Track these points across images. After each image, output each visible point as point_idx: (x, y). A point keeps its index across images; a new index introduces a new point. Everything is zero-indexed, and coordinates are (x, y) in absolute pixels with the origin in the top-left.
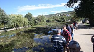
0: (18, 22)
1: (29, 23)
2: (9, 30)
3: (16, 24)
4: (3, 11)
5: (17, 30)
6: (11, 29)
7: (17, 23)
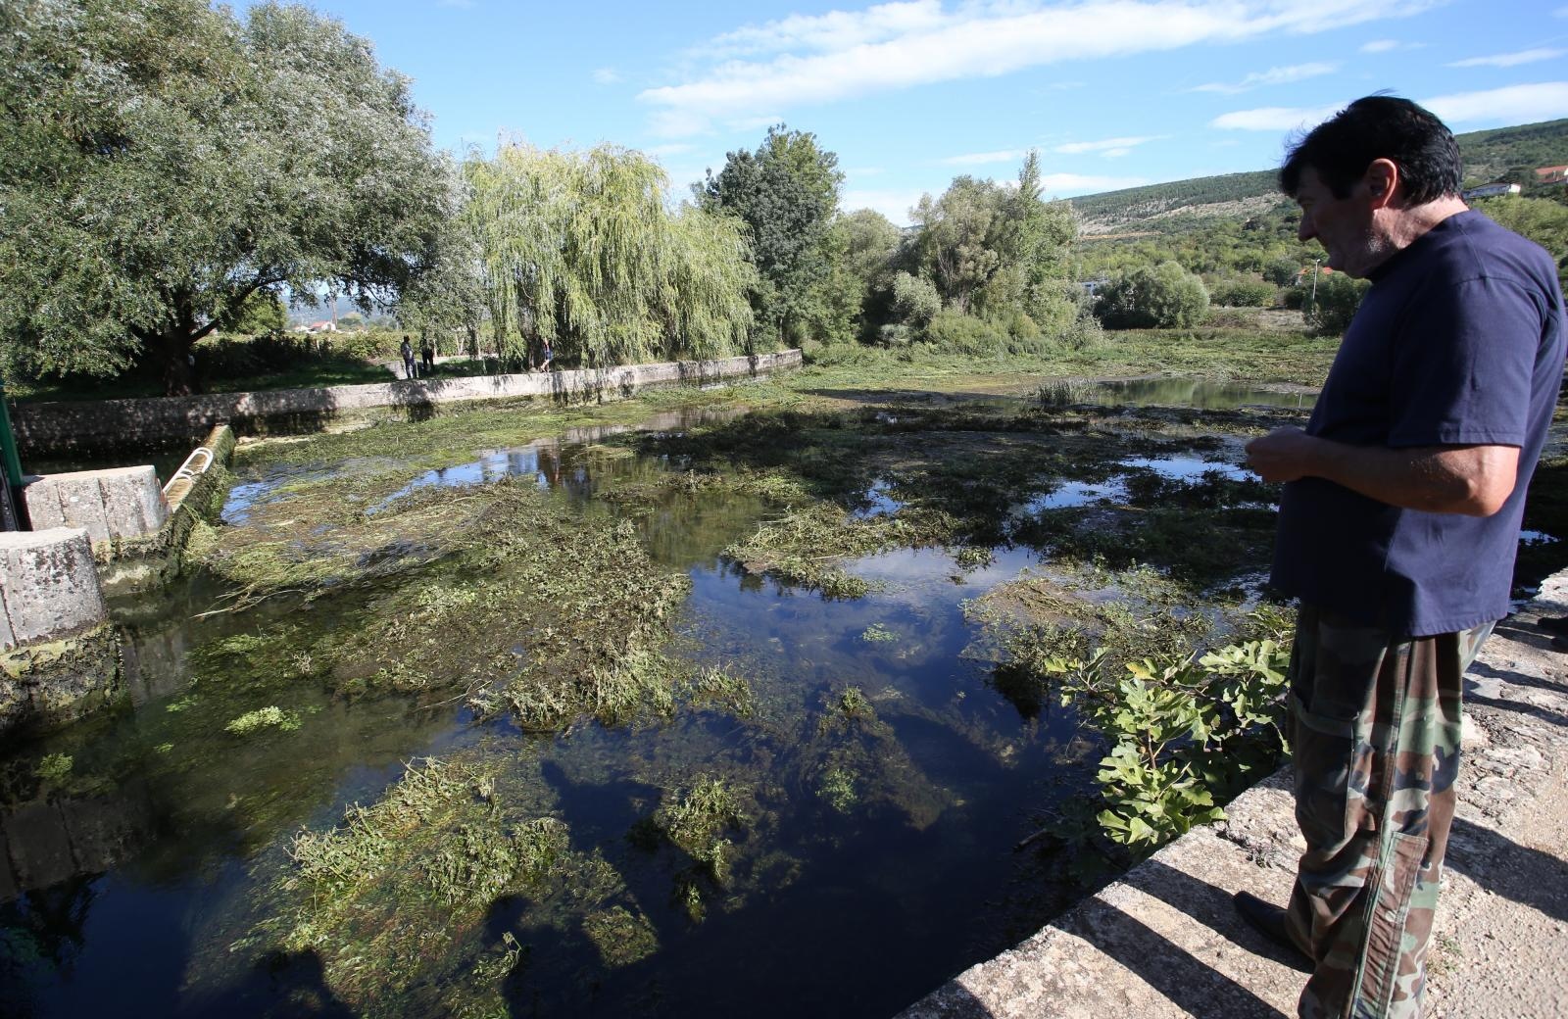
0: (586, 276)
1: (755, 299)
2: (451, 393)
3: (547, 299)
4: (396, 102)
5: (560, 397)
6: (481, 387)
7: (560, 295)
